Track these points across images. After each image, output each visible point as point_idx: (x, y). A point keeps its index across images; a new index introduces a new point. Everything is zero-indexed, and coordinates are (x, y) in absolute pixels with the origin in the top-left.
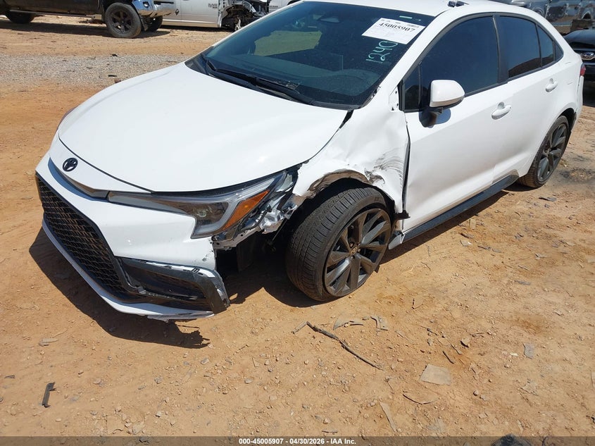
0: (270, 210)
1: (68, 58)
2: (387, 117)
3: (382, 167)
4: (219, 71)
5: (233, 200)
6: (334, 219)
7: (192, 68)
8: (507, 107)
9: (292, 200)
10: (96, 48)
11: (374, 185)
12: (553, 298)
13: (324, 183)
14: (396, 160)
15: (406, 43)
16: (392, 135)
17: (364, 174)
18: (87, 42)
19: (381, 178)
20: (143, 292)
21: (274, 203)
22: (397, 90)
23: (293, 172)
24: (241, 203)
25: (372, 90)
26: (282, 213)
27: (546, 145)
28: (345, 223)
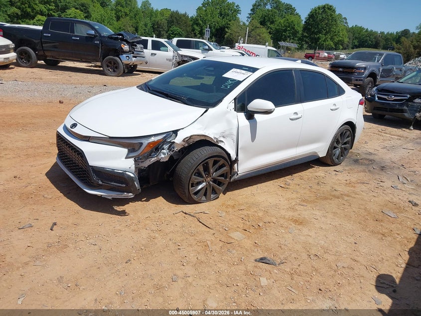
0: (163, 149)
1: (77, 86)
2: (227, 113)
3: (224, 137)
4: (152, 90)
5: (145, 142)
6: (195, 159)
7: (140, 89)
8: (299, 116)
9: (175, 145)
10: (95, 81)
11: (219, 144)
12: (317, 213)
13: (191, 140)
14: (231, 134)
15: (241, 80)
16: (229, 122)
17: (213, 138)
18: (90, 78)
19: (223, 142)
20: (100, 183)
21: (166, 147)
22: (233, 101)
23: (175, 132)
24: (149, 144)
25: (220, 101)
26: (169, 151)
27: (336, 141)
28: (200, 162)
